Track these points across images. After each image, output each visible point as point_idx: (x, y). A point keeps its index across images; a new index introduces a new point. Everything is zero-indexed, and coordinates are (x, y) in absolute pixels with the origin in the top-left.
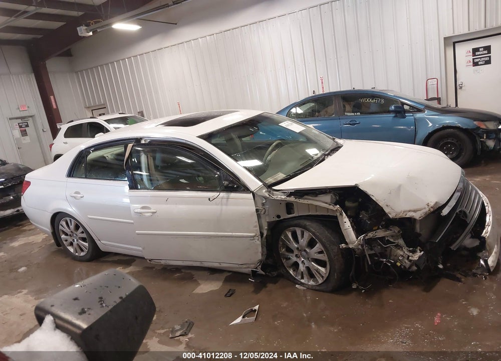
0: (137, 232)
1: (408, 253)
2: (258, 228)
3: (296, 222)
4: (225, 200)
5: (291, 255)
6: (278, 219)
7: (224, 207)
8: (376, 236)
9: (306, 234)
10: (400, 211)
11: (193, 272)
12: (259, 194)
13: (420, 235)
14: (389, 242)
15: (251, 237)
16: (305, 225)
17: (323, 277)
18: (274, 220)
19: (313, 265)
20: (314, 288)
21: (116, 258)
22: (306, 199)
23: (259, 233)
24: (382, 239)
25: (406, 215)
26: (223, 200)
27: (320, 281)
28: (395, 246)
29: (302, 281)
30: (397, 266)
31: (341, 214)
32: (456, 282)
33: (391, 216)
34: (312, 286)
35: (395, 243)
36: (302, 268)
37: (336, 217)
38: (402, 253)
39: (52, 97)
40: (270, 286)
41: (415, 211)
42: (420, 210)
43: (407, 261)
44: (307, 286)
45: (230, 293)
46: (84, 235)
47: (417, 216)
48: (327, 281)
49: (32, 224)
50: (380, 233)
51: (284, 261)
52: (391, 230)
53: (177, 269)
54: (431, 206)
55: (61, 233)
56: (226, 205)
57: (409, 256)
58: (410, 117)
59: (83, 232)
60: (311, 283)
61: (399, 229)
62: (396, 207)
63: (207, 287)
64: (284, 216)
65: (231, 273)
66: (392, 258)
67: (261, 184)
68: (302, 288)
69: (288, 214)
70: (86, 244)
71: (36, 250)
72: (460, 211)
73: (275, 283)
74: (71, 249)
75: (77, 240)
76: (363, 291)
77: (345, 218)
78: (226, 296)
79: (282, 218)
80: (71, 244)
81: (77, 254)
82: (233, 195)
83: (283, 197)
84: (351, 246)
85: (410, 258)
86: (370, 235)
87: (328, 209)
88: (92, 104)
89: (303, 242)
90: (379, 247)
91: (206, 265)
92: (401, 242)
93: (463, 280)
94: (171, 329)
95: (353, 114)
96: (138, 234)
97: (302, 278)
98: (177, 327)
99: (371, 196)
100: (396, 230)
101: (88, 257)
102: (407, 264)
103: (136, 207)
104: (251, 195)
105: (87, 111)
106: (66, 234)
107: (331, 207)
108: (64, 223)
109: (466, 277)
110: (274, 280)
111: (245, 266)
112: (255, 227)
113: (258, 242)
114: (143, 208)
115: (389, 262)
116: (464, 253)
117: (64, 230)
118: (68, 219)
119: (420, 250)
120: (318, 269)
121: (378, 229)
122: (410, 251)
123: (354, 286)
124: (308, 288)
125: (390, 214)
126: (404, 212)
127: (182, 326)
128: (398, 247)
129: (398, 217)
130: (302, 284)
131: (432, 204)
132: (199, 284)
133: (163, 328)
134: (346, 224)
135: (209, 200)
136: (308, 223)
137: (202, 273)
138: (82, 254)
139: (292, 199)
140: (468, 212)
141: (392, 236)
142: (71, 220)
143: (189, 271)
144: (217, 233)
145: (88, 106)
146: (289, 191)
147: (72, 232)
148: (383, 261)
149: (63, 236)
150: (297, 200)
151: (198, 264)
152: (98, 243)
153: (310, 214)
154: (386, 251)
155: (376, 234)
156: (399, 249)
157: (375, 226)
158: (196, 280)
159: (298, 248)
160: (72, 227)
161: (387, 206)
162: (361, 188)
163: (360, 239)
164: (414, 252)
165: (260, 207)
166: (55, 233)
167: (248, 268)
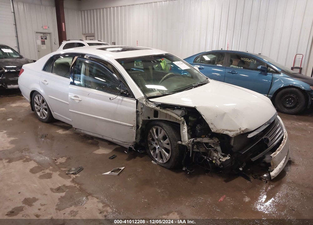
0: (70, 110)
1: (220, 156)
2: (135, 122)
3: (158, 123)
4: (120, 101)
5: (153, 142)
6: (148, 119)
7: (119, 106)
8: (202, 141)
9: (163, 131)
10: (220, 129)
11: (99, 141)
12: (140, 102)
13: (232, 147)
14: (210, 147)
15: (131, 127)
16: (162, 126)
17: (167, 159)
18: (146, 119)
19: (163, 151)
20: (161, 165)
21: (62, 124)
22: (167, 110)
23: (135, 125)
24: (207, 144)
25: (223, 132)
26: (119, 101)
27: (165, 162)
28: (214, 150)
29: (156, 159)
30: (213, 162)
31: (183, 123)
32: (247, 181)
33: (212, 131)
34: (161, 163)
35: (214, 148)
36: (157, 151)
37: (179, 124)
38: (216, 155)
39: (63, 24)
40: (138, 158)
41: (230, 131)
42: (234, 131)
43: (218, 161)
44: (158, 163)
45: (113, 157)
46: (46, 107)
47: (231, 134)
48: (168, 162)
49: (22, 95)
50: (206, 140)
51: (149, 145)
52: (213, 140)
53: (92, 138)
54: (242, 130)
55: (35, 103)
56: (121, 104)
57: (220, 158)
58: (269, 75)
59: (46, 105)
60: (160, 161)
61: (218, 140)
62: (217, 126)
63: (102, 151)
64: (152, 118)
65: (120, 146)
66: (211, 157)
67: (143, 95)
68: (155, 163)
69: (155, 117)
70: (46, 112)
71: (23, 111)
72: (265, 138)
73: (141, 157)
74: (39, 114)
75: (42, 109)
76: (188, 173)
77: (185, 126)
78: (110, 158)
79: (150, 119)
80: (39, 111)
81: (41, 117)
82: (126, 99)
83: (154, 106)
84: (183, 144)
85: (221, 159)
86: (199, 140)
87: (176, 119)
88: (87, 33)
89: (161, 136)
90: (204, 149)
91: (105, 138)
92: (219, 148)
93: (252, 180)
94: (69, 169)
95: (238, 67)
96: (70, 112)
97: (157, 158)
98: (73, 169)
99: (203, 116)
100: (216, 140)
101: (47, 120)
102: (219, 163)
103: (71, 95)
104: (135, 101)
105: (83, 36)
106: (37, 105)
107: (179, 118)
108: (37, 98)
109: (255, 179)
110: (141, 155)
111: (125, 143)
112: (134, 121)
113: (134, 130)
114: (75, 97)
115: (209, 159)
116: (262, 165)
117: (37, 102)
118: (39, 95)
119: (229, 156)
120: (165, 154)
121: (205, 137)
122: (222, 155)
123: (184, 169)
124: (158, 164)
125: (213, 129)
126: (223, 130)
127: (76, 169)
128: (216, 151)
129: (217, 132)
130: (156, 161)
131: (243, 129)
132: (99, 149)
133: (65, 168)
134: (184, 130)
135: (110, 99)
136: (164, 125)
137: (103, 142)
138: (44, 118)
139: (158, 108)
140: (270, 140)
141: (213, 144)
142: (40, 96)
143: (97, 140)
144: (112, 120)
145: (84, 33)
146: (158, 104)
147: (40, 103)
148: (205, 158)
149: (36, 105)
150: (161, 110)
151: (100, 137)
152: (52, 113)
153: (166, 119)
154: (208, 152)
155: (203, 140)
156: (215, 152)
157: (204, 135)
158: (98, 146)
159: (157, 139)
160: (41, 101)
161: (212, 124)
162: (198, 109)
163: (191, 141)
164: (224, 156)
165: (139, 110)
166: (32, 103)
167: (128, 145)
